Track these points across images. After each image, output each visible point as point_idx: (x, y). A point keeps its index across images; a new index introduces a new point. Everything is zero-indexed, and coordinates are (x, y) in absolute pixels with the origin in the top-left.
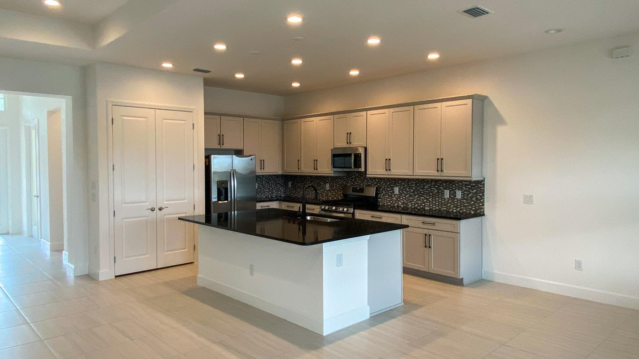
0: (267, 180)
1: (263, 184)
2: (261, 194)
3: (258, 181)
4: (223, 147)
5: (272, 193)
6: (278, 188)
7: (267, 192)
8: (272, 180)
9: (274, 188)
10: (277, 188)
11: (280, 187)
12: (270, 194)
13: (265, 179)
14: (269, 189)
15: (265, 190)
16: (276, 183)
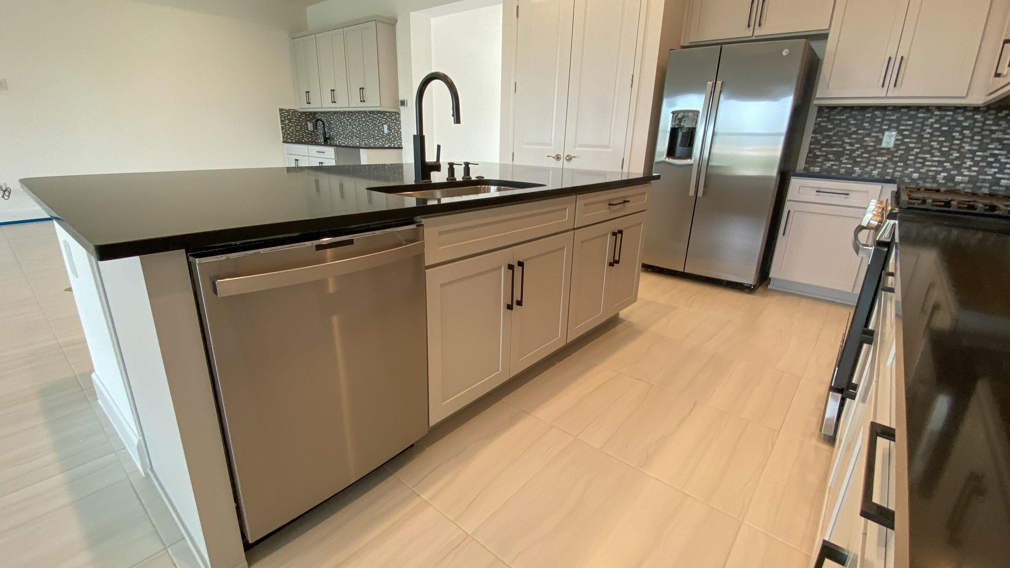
0: (942, 125)
1: (921, 137)
2: (907, 166)
3: (901, 128)
4: (759, 32)
5: (958, 167)
6: (992, 155)
7: (936, 164)
8: (965, 128)
9: (973, 152)
10: (988, 153)
11: (1004, 152)
12: (945, 170)
13: (936, 122)
14: (943, 154)
15: (928, 156)
16: (984, 137)
